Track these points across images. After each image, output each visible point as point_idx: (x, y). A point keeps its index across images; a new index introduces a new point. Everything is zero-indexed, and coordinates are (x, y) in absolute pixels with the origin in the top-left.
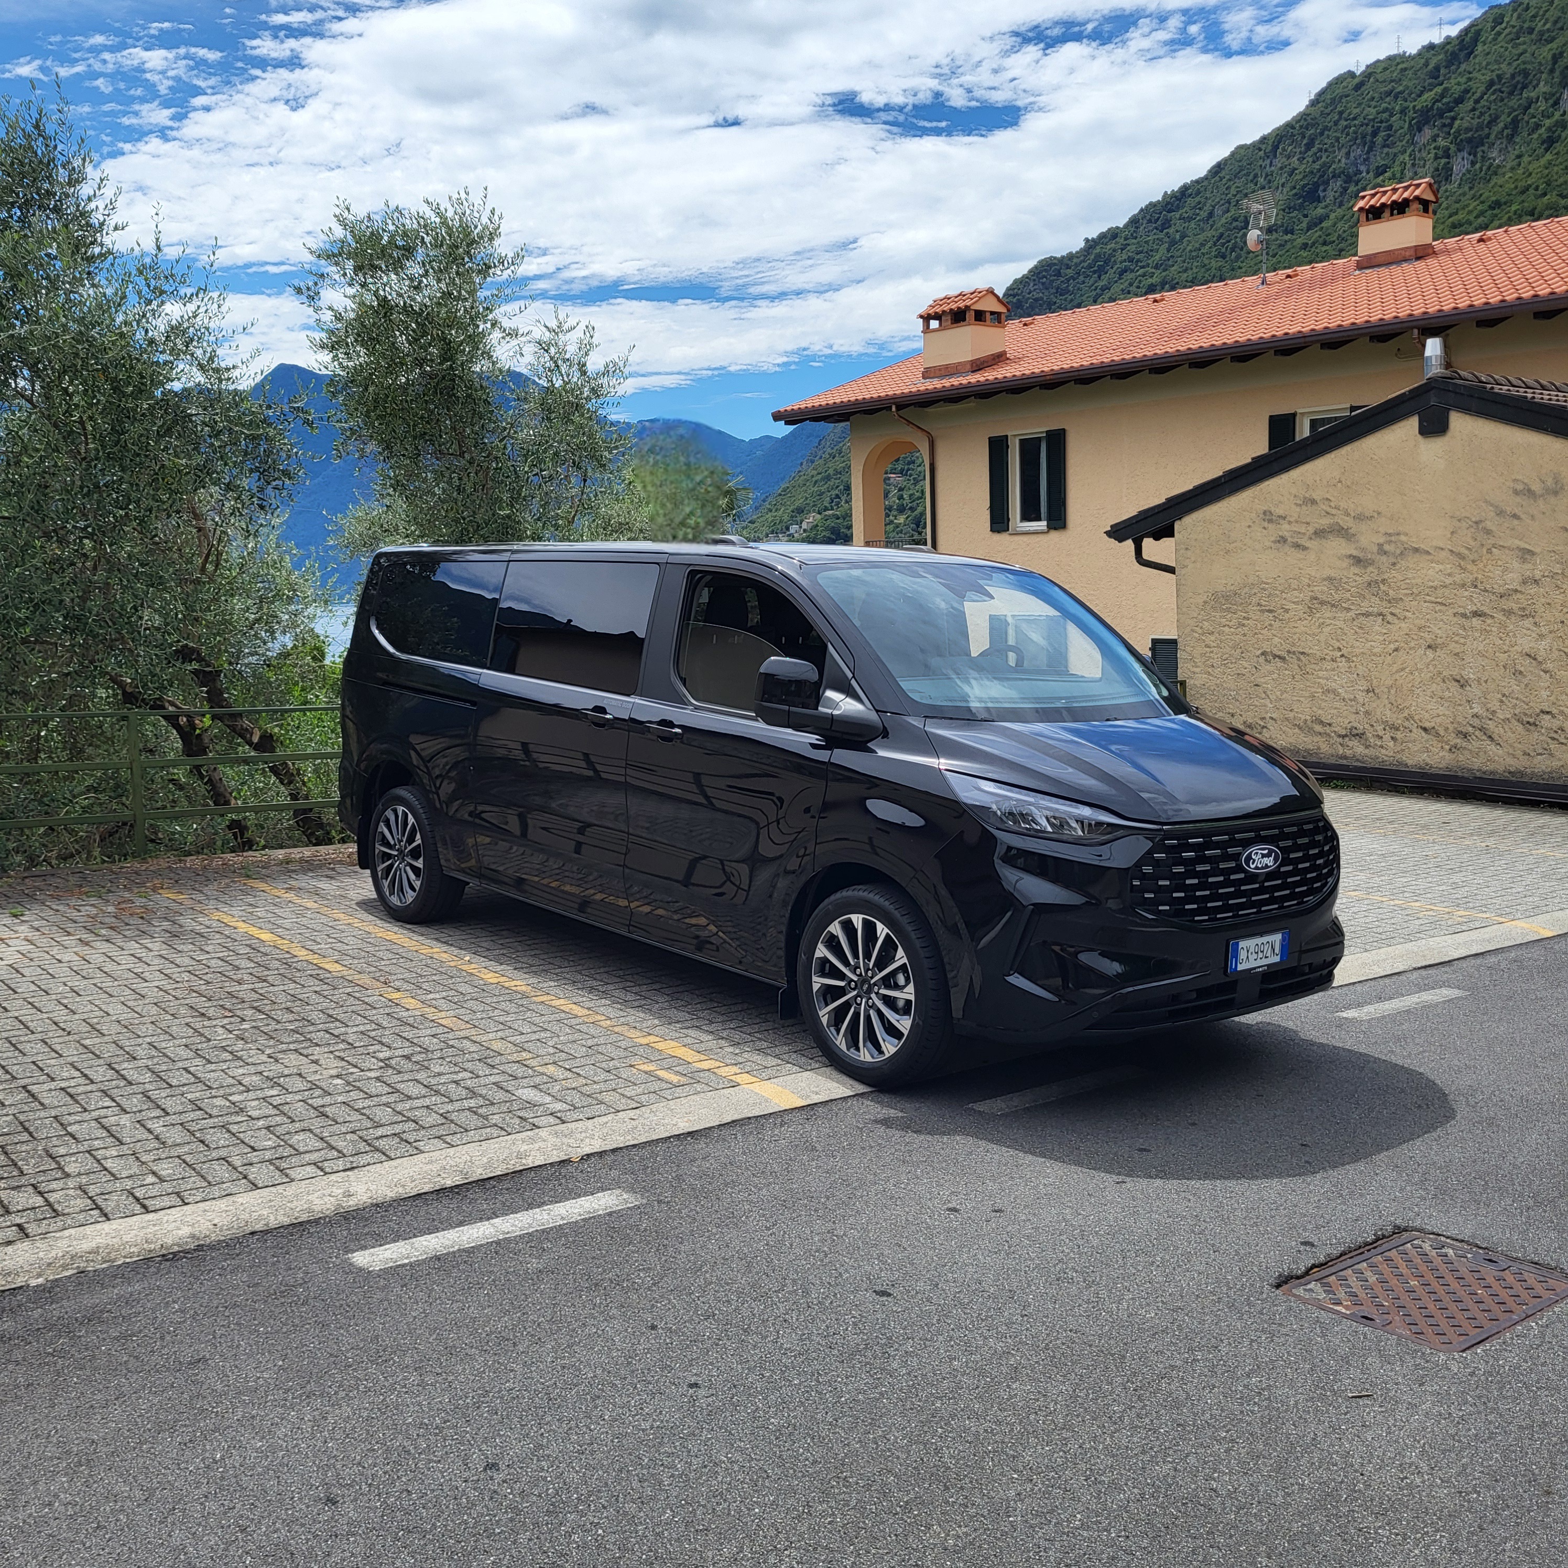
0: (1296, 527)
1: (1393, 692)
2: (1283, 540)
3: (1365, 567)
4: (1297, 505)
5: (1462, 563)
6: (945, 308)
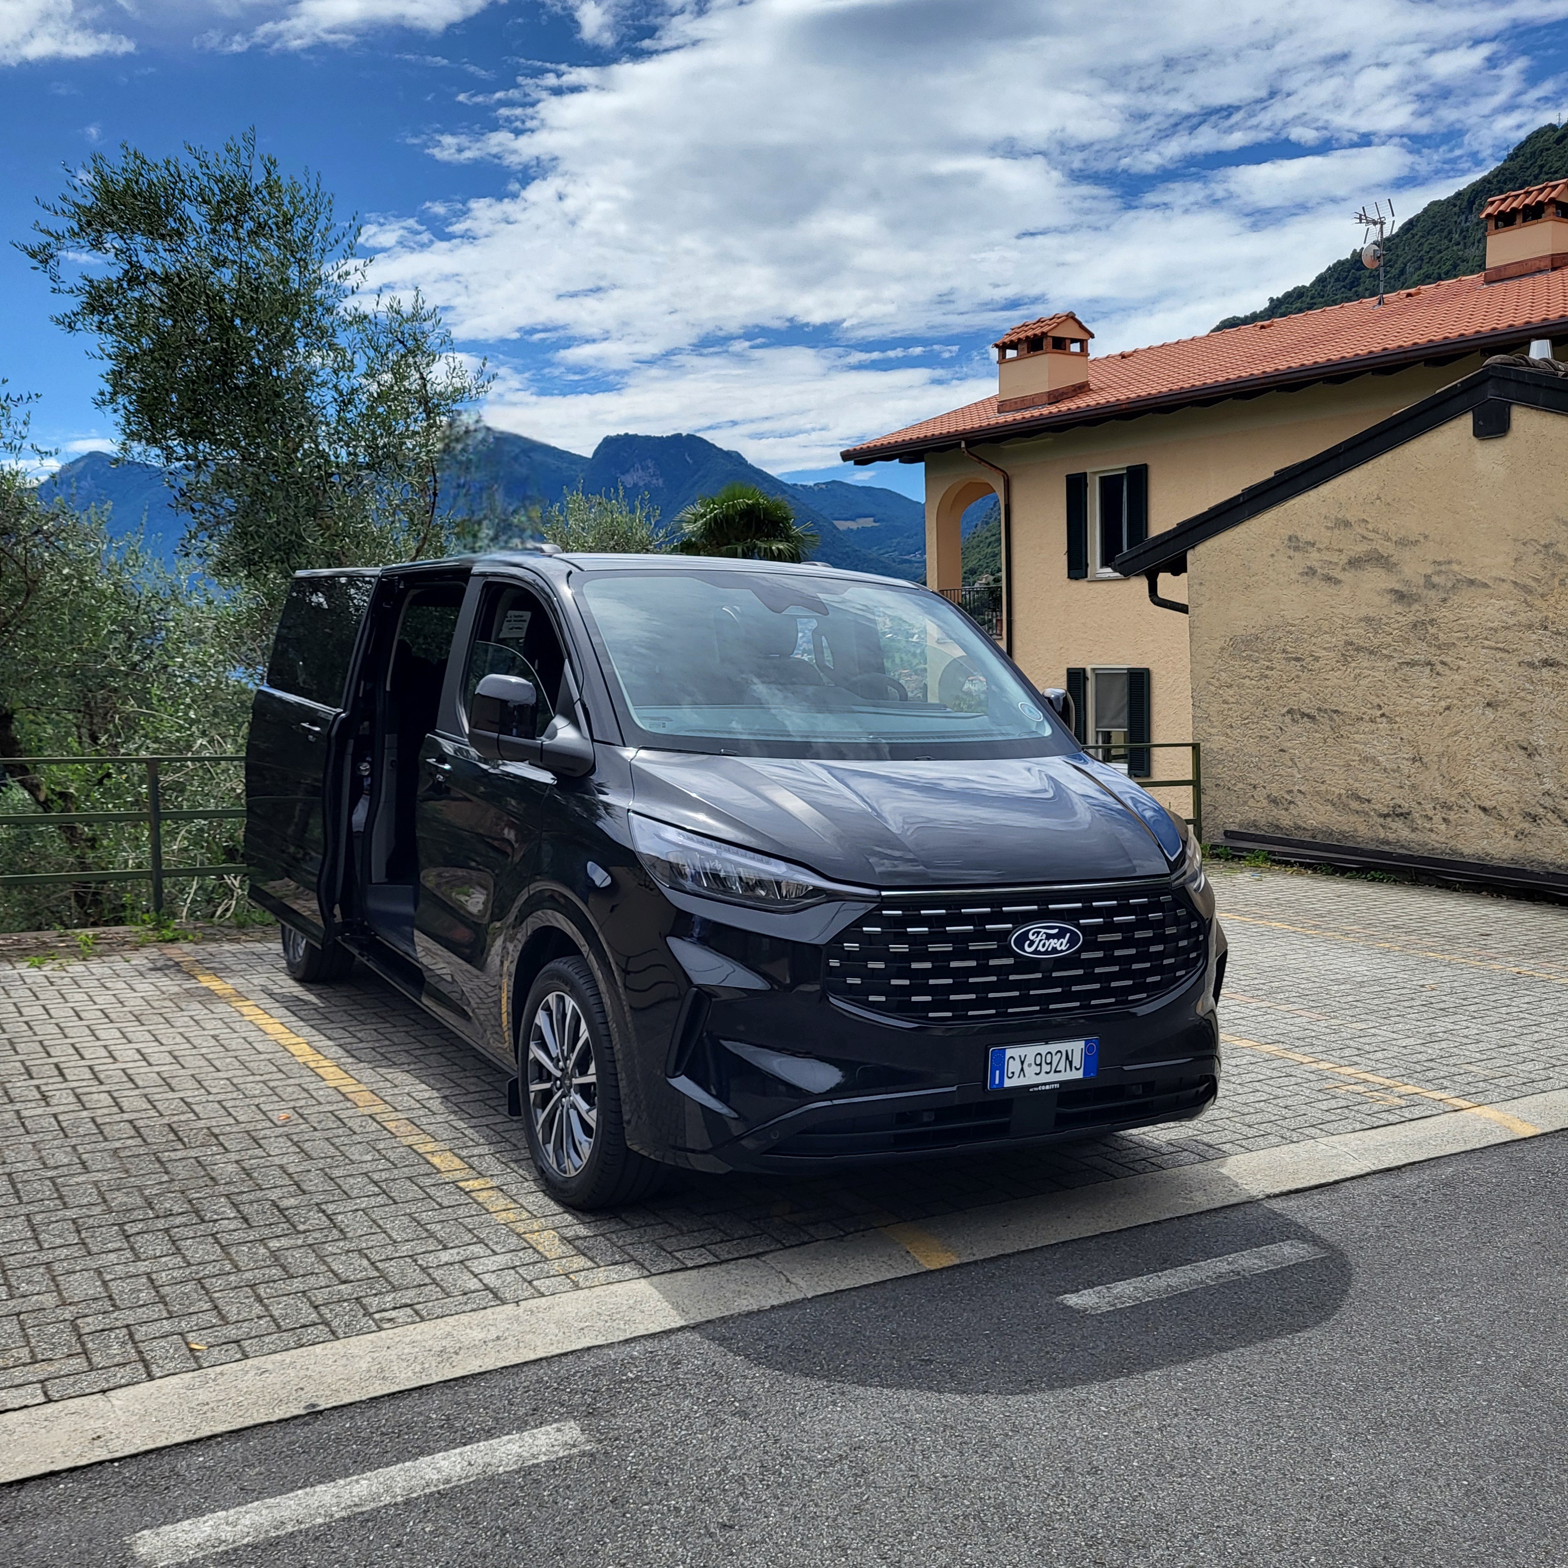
0: (1327, 556)
1: (1444, 761)
2: (1311, 572)
3: (1410, 605)
4: (1328, 528)
5: (1529, 598)
6: (1022, 336)
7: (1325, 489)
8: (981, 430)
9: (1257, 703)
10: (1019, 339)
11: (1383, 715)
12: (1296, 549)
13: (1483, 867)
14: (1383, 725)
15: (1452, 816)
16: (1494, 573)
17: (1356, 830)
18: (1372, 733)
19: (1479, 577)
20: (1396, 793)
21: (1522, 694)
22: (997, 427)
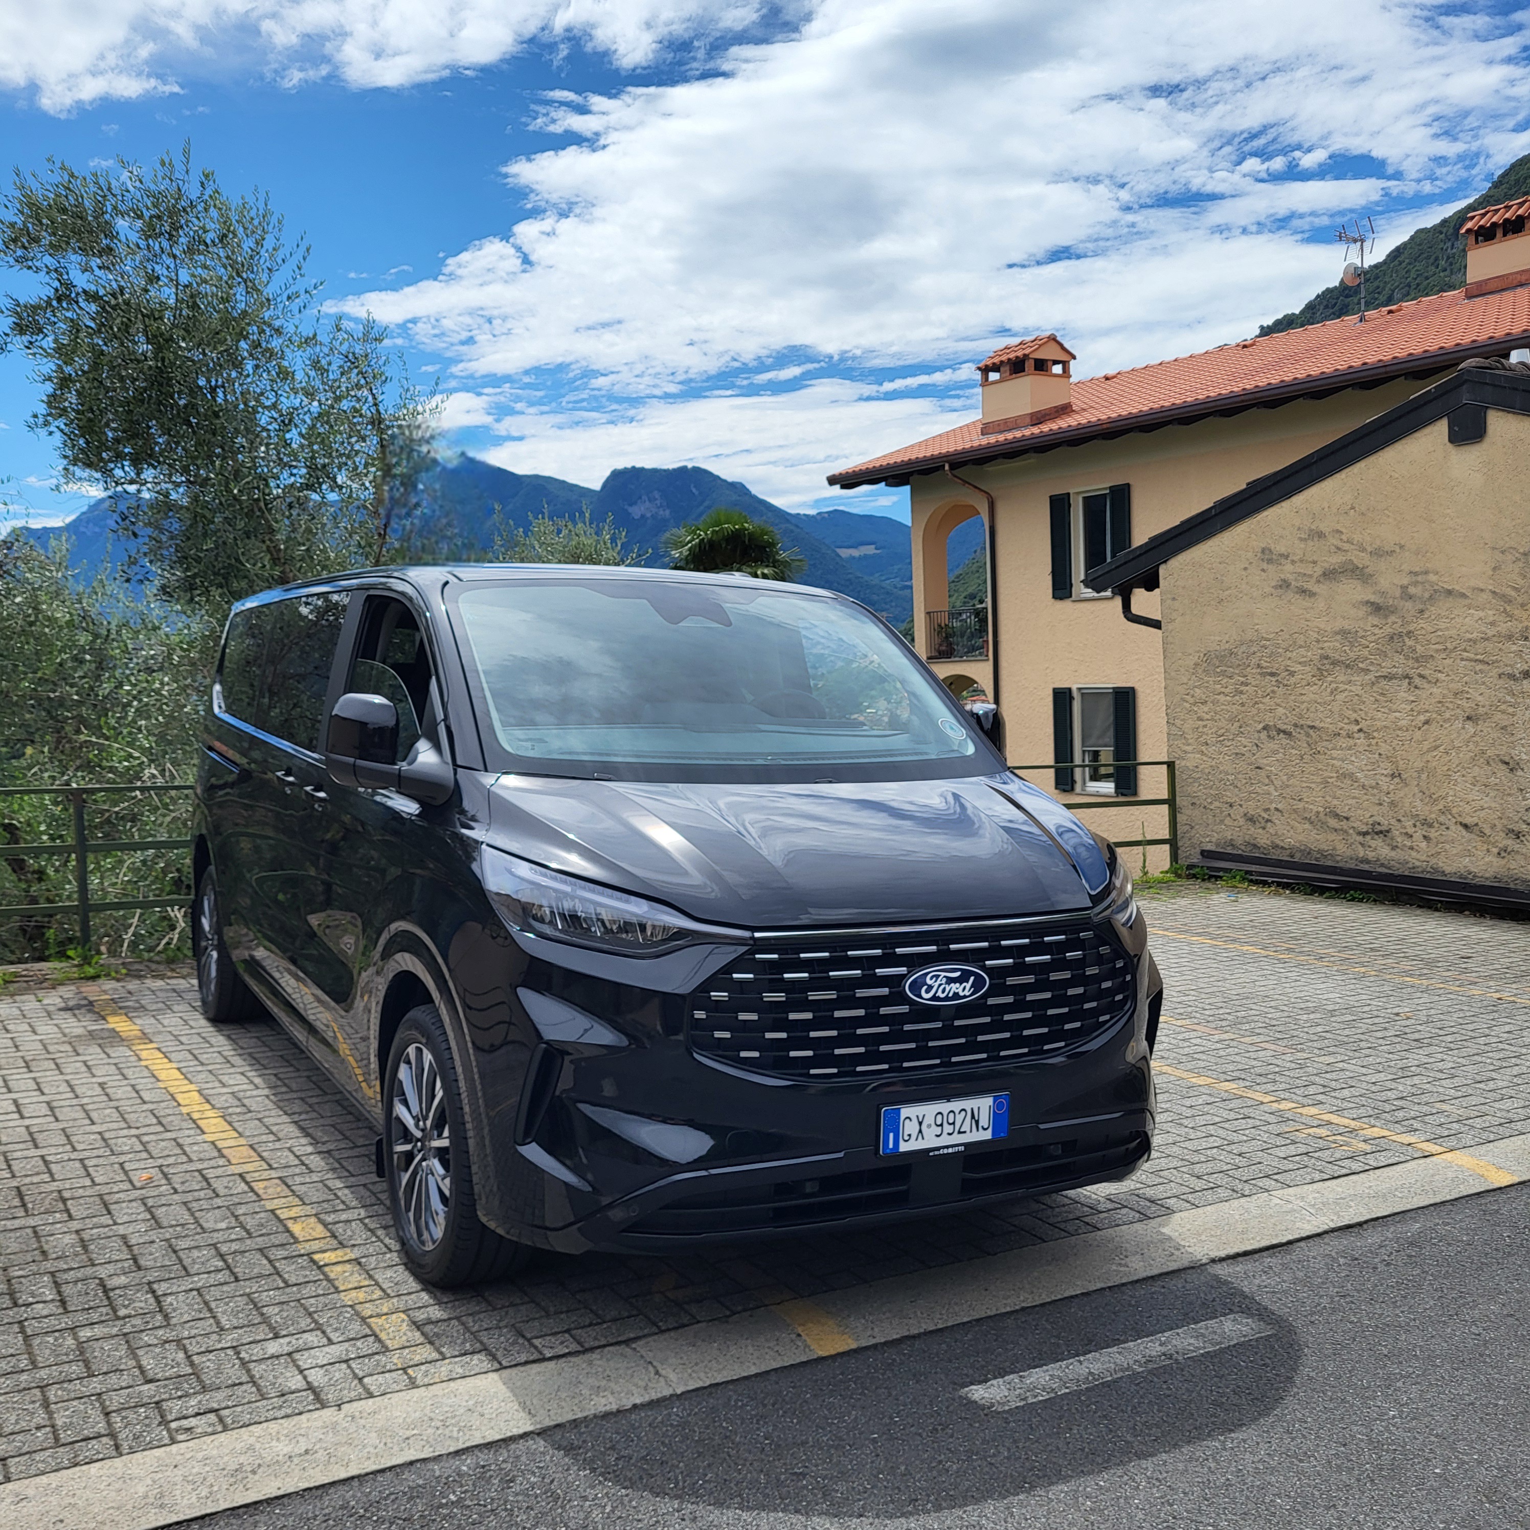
0: (1301, 568)
1: (1424, 776)
2: (1284, 585)
3: (1386, 617)
4: (1301, 539)
5: (1508, 608)
6: (1004, 358)
7: (1298, 500)
8: (964, 452)
9: (1231, 720)
10: (1002, 362)
11: (1360, 730)
12: (1270, 561)
13: (1466, 886)
14: (1361, 741)
15: (1433, 834)
16: (1473, 583)
17: (1334, 849)
18: (1350, 749)
19: (1457, 588)
20: (1375, 810)
21: (1503, 707)
22: (980, 448)
